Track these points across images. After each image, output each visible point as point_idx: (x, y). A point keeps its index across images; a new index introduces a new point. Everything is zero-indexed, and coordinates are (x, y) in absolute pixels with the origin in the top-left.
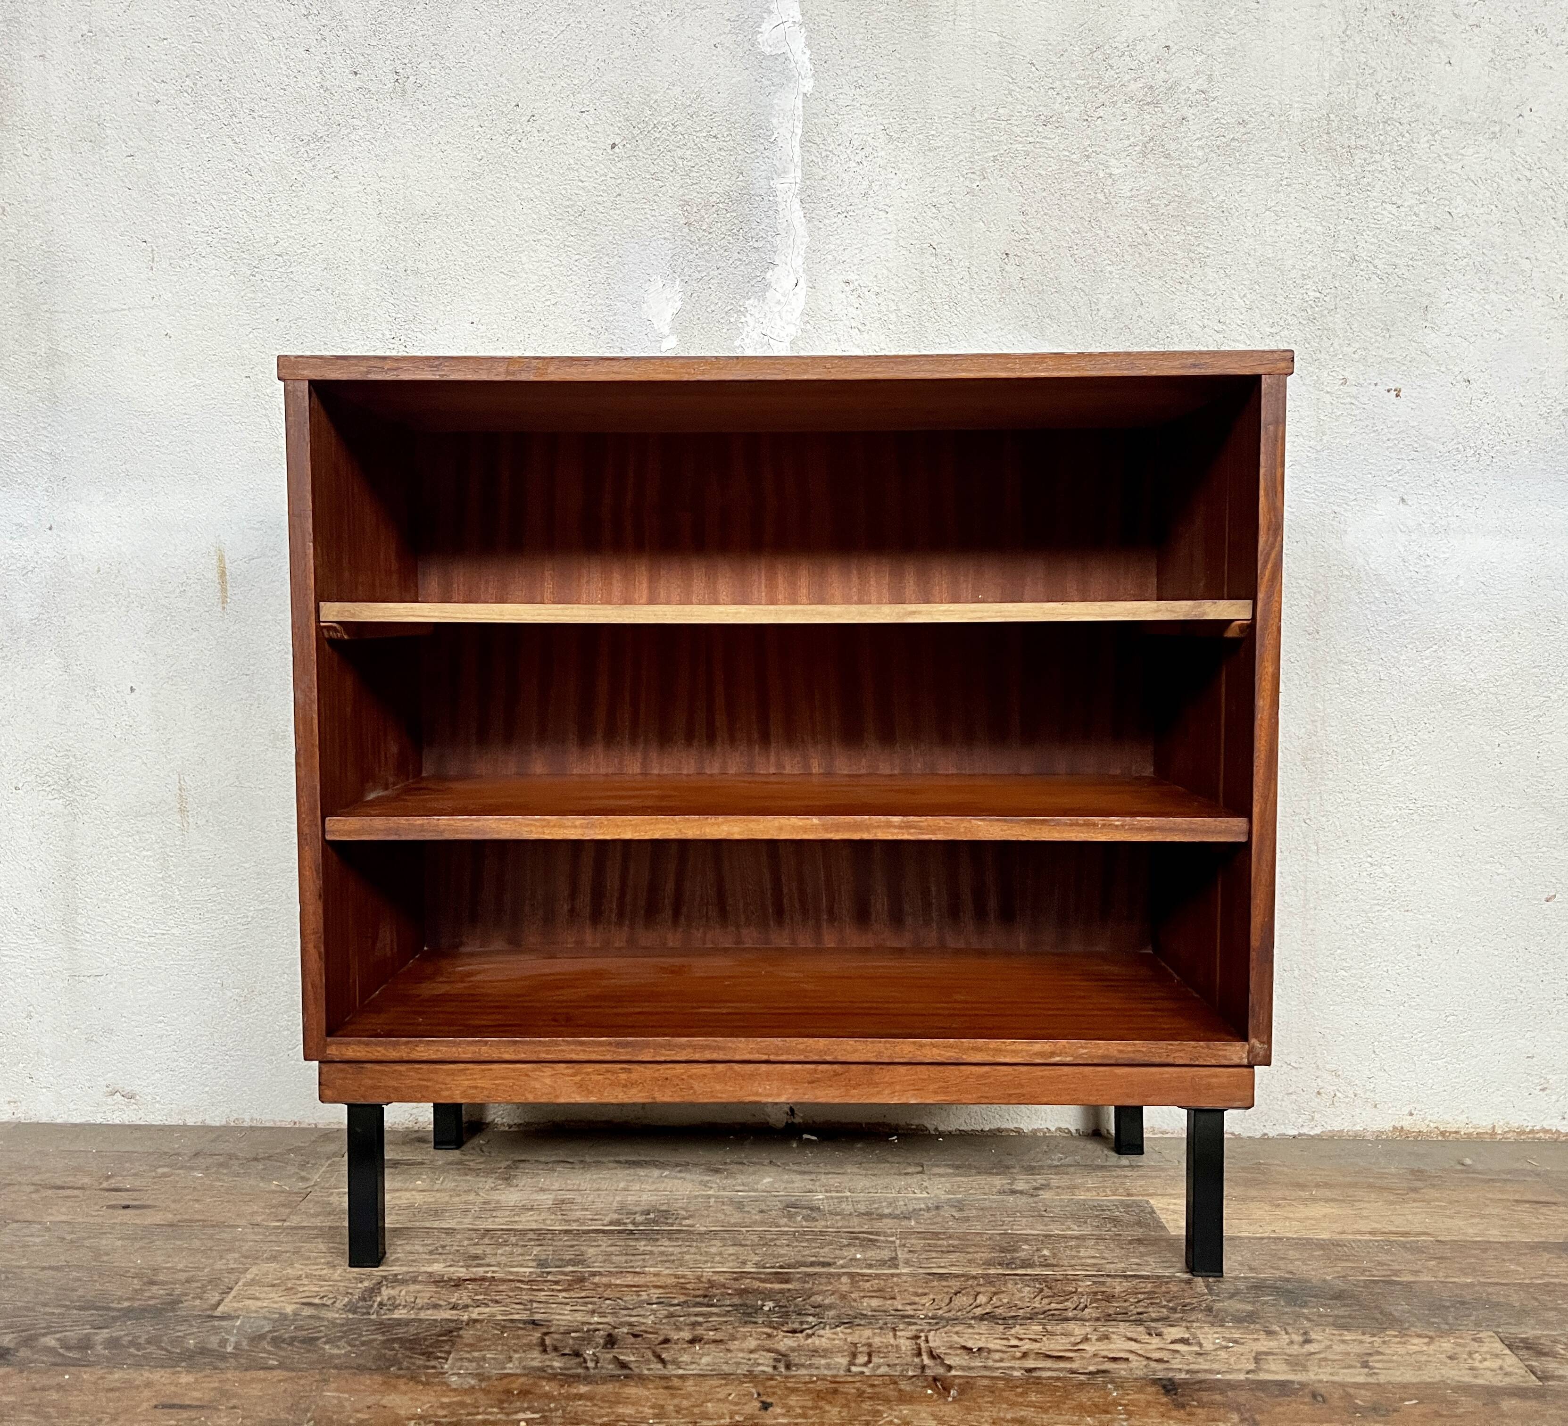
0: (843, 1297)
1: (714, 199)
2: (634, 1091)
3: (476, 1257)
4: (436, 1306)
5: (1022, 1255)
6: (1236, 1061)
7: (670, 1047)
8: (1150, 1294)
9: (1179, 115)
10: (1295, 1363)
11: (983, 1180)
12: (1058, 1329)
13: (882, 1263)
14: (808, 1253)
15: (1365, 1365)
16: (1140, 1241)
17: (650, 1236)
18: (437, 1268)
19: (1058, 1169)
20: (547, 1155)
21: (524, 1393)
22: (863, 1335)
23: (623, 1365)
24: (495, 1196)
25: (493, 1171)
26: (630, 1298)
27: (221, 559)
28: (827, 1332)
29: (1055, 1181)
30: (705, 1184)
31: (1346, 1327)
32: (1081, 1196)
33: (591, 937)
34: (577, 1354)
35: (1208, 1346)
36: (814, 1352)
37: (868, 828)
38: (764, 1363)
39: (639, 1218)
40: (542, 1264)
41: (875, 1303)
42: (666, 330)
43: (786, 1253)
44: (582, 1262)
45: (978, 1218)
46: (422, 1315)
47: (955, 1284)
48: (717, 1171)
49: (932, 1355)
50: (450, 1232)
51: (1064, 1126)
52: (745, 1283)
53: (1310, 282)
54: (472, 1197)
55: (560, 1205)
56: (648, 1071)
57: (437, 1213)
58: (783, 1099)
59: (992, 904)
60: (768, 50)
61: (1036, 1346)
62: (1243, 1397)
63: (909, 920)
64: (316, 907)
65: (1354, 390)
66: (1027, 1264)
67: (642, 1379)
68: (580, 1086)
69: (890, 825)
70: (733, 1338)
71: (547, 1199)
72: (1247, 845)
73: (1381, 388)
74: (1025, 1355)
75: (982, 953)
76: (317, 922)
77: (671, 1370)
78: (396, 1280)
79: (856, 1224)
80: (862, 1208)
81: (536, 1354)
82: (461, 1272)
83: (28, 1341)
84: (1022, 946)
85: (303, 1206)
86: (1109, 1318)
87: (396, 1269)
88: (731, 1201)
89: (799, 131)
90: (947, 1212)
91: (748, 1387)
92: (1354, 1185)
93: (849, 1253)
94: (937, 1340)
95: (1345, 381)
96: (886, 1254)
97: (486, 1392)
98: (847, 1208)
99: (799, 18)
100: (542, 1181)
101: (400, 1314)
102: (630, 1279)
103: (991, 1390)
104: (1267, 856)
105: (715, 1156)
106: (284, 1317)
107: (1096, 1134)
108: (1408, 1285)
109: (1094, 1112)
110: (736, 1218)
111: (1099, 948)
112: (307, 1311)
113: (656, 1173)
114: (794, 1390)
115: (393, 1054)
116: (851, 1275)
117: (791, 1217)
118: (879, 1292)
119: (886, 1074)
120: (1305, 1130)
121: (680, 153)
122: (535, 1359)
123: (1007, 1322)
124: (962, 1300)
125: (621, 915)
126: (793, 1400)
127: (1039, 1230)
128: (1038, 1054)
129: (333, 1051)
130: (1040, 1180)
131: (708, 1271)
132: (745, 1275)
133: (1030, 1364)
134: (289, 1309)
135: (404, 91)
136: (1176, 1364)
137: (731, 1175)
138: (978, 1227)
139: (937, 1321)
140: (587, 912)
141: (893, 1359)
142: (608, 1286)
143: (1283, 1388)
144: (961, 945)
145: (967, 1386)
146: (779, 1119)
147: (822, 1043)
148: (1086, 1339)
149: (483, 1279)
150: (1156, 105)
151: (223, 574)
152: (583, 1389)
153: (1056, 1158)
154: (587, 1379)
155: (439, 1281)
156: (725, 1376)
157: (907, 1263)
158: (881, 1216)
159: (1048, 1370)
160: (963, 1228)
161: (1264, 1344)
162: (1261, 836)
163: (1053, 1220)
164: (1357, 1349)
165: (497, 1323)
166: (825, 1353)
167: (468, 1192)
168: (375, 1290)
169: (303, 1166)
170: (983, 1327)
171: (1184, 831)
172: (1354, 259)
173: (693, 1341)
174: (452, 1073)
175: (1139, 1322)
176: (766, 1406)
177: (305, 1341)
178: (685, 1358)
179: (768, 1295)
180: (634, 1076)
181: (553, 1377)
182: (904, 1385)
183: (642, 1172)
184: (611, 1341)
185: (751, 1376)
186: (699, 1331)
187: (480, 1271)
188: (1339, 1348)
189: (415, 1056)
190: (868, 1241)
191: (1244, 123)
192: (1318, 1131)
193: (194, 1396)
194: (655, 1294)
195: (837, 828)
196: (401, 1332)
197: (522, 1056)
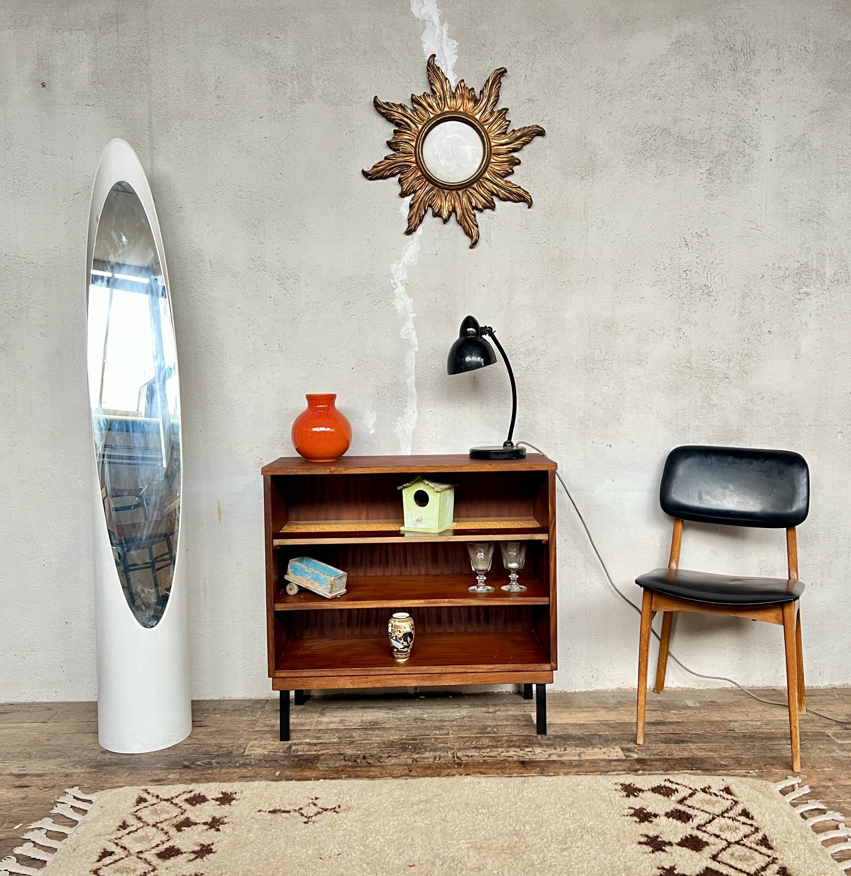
0: (432, 744)
1: (386, 385)
2: (369, 684)
3: (319, 737)
4: (310, 751)
5: (488, 730)
6: (547, 669)
7: (379, 670)
8: (524, 740)
9: (537, 358)
10: (559, 756)
11: (479, 709)
12: (495, 750)
13: (445, 734)
14: (422, 732)
15: (579, 755)
16: (525, 726)
17: (373, 729)
18: (307, 740)
19: (504, 705)
20: (334, 706)
21: (342, 771)
22: (438, 753)
23: (370, 763)
24: (320, 719)
25: (317, 711)
26: (368, 746)
27: (219, 505)
28: (428, 753)
29: (502, 708)
30: (388, 713)
31: (578, 747)
32: (510, 713)
33: (347, 632)
34: (355, 761)
35: (536, 752)
36: (424, 758)
37: (439, 603)
38: (410, 761)
39: (368, 724)
40: (340, 738)
41: (442, 745)
42: (371, 427)
43: (415, 732)
44: (352, 737)
45: (476, 721)
46: (307, 753)
47: (466, 739)
48: (392, 709)
49: (457, 757)
50: (308, 730)
51: (508, 690)
52: (403, 741)
53: (581, 412)
54: (312, 720)
55: (341, 721)
56: (373, 678)
57: (303, 725)
58: (413, 685)
59: (482, 617)
60: (404, 337)
61: (488, 754)
62: (542, 764)
63: (455, 623)
64: (272, 631)
65: (596, 445)
66: (488, 733)
67: (375, 766)
68: (352, 683)
69: (444, 602)
70: (400, 755)
71: (337, 719)
72: (549, 605)
73: (605, 445)
74: (484, 757)
75: (479, 634)
76: (272, 636)
77: (383, 764)
78: (295, 744)
79: (437, 724)
80: (439, 719)
81: (343, 761)
82: (315, 741)
83: (193, 763)
84: (492, 631)
85: (257, 724)
86: (510, 747)
87: (294, 741)
88: (397, 718)
89: (414, 364)
90: (466, 719)
91: (405, 767)
92: (597, 707)
93: (434, 732)
94: (459, 754)
95: (593, 442)
96: (446, 732)
97: (331, 771)
98: (434, 719)
99: (413, 327)
100: (334, 714)
101: (300, 753)
102: (368, 742)
103: (473, 765)
104: (554, 609)
105: (391, 704)
106: (265, 755)
107: (519, 693)
108: (600, 735)
109: (518, 685)
110: (399, 723)
111: (518, 630)
112: (272, 753)
113: (371, 710)
114: (418, 767)
115: (296, 675)
116: (435, 738)
117: (416, 722)
118: (443, 742)
119: (444, 677)
120: (588, 689)
121: (375, 370)
122: (343, 763)
123: (480, 749)
124: (468, 743)
125: (357, 624)
126: (418, 770)
127: (494, 723)
128: (489, 669)
129: (277, 675)
130: (497, 708)
131: (391, 738)
132: (403, 739)
133: (485, 759)
134: (266, 753)
135: (282, 351)
136: (526, 757)
137: (396, 710)
138: (475, 723)
139: (460, 749)
140: (346, 623)
141: (446, 759)
142: (361, 744)
143: (554, 762)
144: (472, 631)
145: (467, 765)
146: (412, 691)
147: (425, 668)
148: (502, 752)
149: (322, 743)
150: (530, 355)
151: (219, 510)
152: (359, 769)
153: (504, 701)
154: (360, 767)
155: (309, 744)
156: (399, 765)
157: (452, 734)
158: (445, 721)
159: (490, 760)
160: (470, 724)
161: (553, 751)
162: (553, 603)
163: (499, 720)
164: (578, 752)
165: (330, 755)
166: (427, 758)
167: (310, 718)
168: (290, 747)
169: (252, 712)
170: (473, 750)
171: (530, 601)
172: (595, 403)
173: (389, 757)
174: (313, 680)
175: (518, 747)
176: (410, 771)
177: (274, 761)
178: (387, 761)
179: (410, 744)
180: (369, 679)
181: (350, 767)
182: (449, 765)
183: (367, 710)
184: (364, 758)
185: (406, 764)
186: (390, 754)
187: (321, 741)
188: (573, 752)
189: (303, 675)
190: (440, 728)
191: (558, 361)
192: (592, 690)
193: (249, 774)
194: (376, 745)
195: (429, 603)
196: (302, 757)
197: (335, 674)
